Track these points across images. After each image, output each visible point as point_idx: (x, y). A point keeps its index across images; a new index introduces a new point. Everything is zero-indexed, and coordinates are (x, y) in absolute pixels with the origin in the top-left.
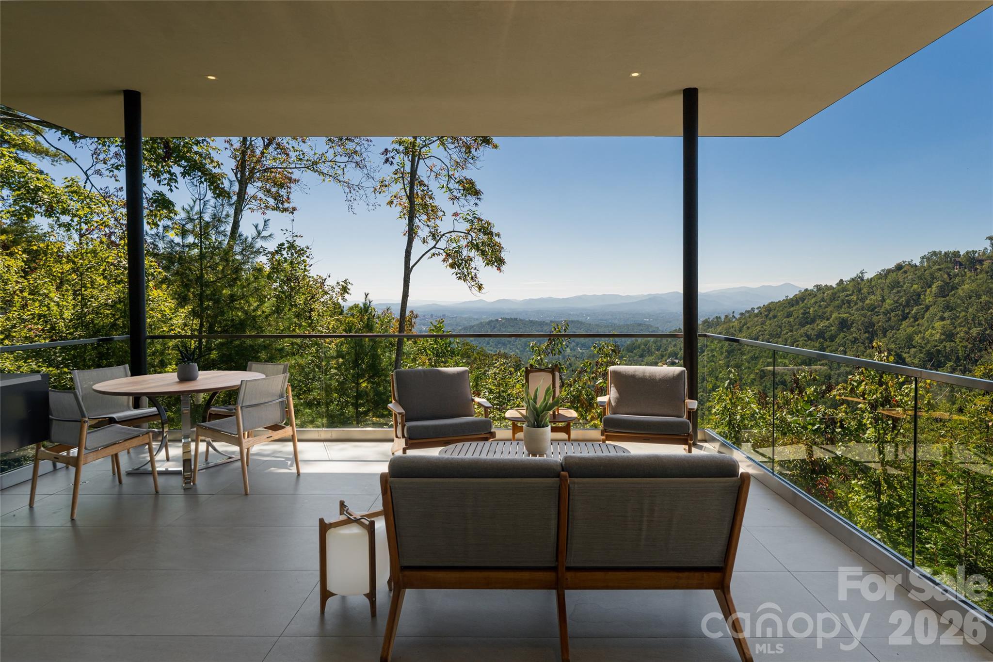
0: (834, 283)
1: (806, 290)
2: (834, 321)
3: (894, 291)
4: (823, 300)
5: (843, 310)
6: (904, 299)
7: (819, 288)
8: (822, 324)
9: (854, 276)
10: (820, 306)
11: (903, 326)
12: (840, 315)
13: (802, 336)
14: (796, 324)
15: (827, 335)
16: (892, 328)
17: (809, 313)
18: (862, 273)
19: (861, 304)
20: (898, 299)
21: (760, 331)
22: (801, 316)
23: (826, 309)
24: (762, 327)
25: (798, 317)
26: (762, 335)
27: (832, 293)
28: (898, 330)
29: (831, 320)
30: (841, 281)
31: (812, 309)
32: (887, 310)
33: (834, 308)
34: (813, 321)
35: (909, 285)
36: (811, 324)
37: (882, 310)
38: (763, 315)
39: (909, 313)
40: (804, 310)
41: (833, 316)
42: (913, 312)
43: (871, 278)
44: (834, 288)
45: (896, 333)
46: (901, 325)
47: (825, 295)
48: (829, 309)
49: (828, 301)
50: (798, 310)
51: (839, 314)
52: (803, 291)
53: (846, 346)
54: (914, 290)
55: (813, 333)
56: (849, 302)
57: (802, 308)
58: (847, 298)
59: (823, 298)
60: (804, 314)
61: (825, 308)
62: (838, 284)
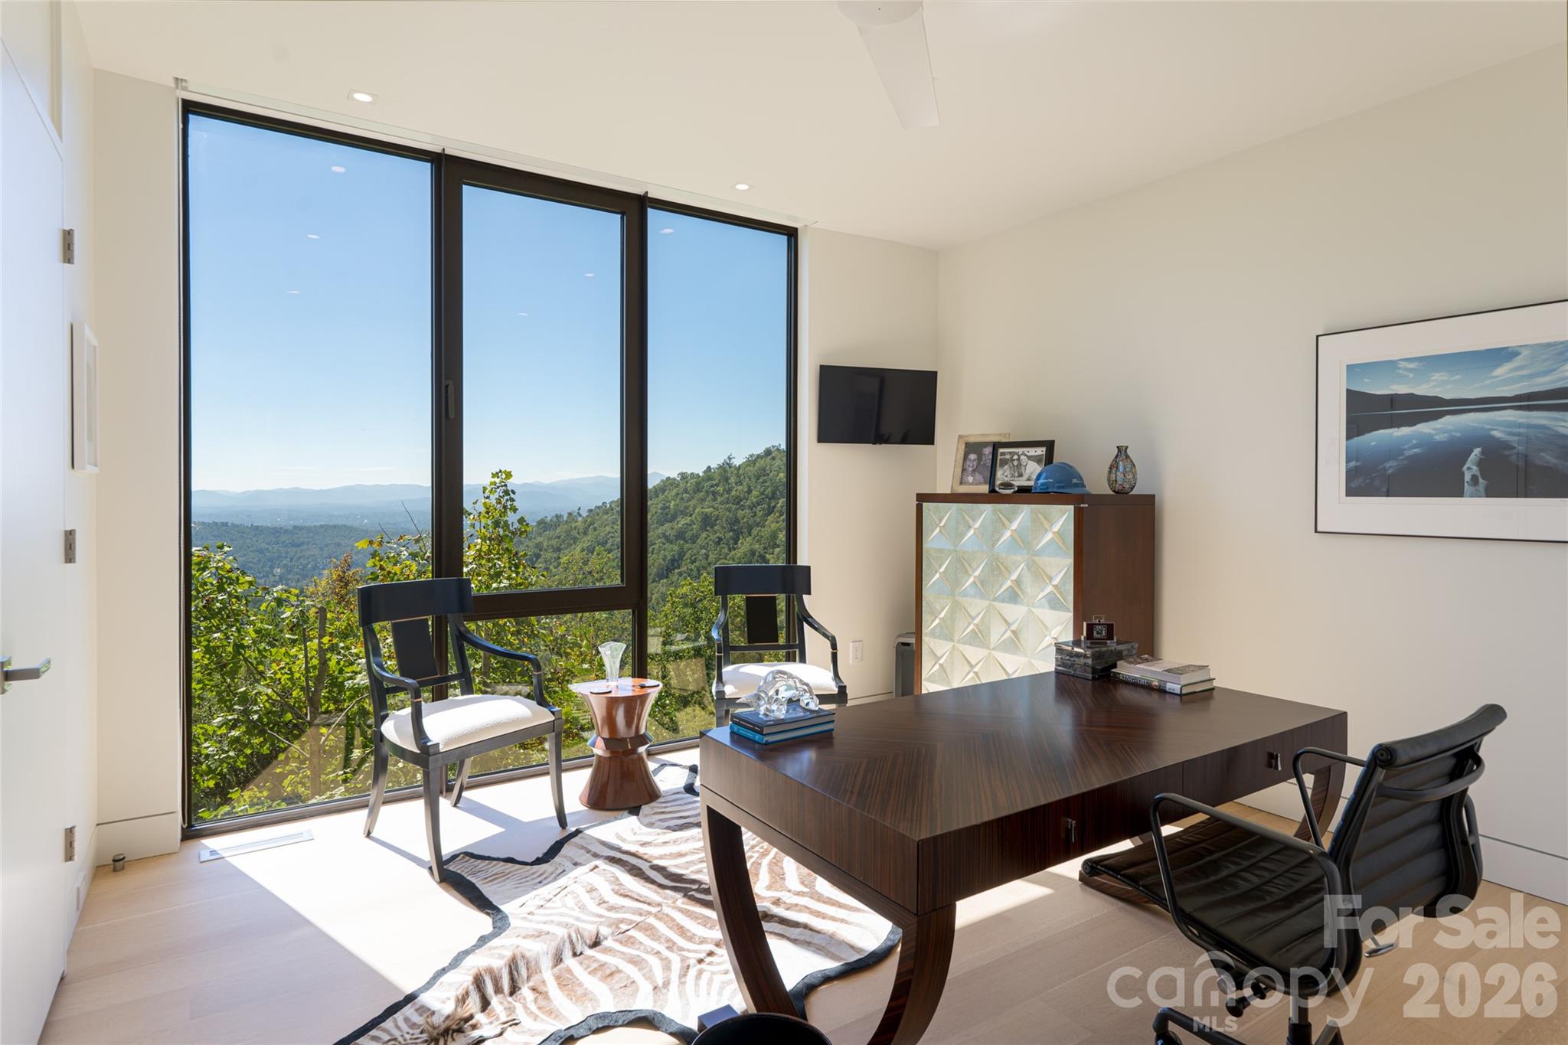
0: (700, 471)
1: (668, 478)
2: (696, 518)
3: (761, 480)
4: (686, 491)
5: (707, 503)
6: (769, 489)
7: (683, 476)
8: (683, 522)
9: (721, 462)
10: (682, 499)
11: (768, 522)
12: (703, 510)
13: (660, 538)
14: (653, 522)
15: (688, 535)
16: (758, 525)
17: (669, 507)
18: (730, 458)
19: (727, 496)
20: (764, 490)
21: (609, 533)
22: (659, 511)
23: (690, 503)
24: (612, 527)
25: (656, 513)
26: (612, 537)
27: (696, 483)
28: (764, 527)
29: (694, 516)
30: (709, 467)
31: (673, 502)
32: (753, 504)
33: (698, 501)
34: (673, 518)
35: (776, 473)
36: (670, 522)
37: (748, 503)
38: (615, 511)
39: (774, 507)
40: (664, 504)
41: (696, 511)
42: (779, 505)
43: (740, 465)
44: (700, 477)
45: (760, 531)
46: (766, 520)
47: (689, 485)
48: (692, 503)
49: (691, 492)
50: (657, 504)
51: (703, 508)
52: (665, 479)
53: (708, 549)
54: (780, 479)
55: (671, 533)
56: (714, 493)
57: (662, 500)
58: (712, 489)
59: (686, 489)
60: (663, 509)
61: (688, 501)
62: (705, 472)
